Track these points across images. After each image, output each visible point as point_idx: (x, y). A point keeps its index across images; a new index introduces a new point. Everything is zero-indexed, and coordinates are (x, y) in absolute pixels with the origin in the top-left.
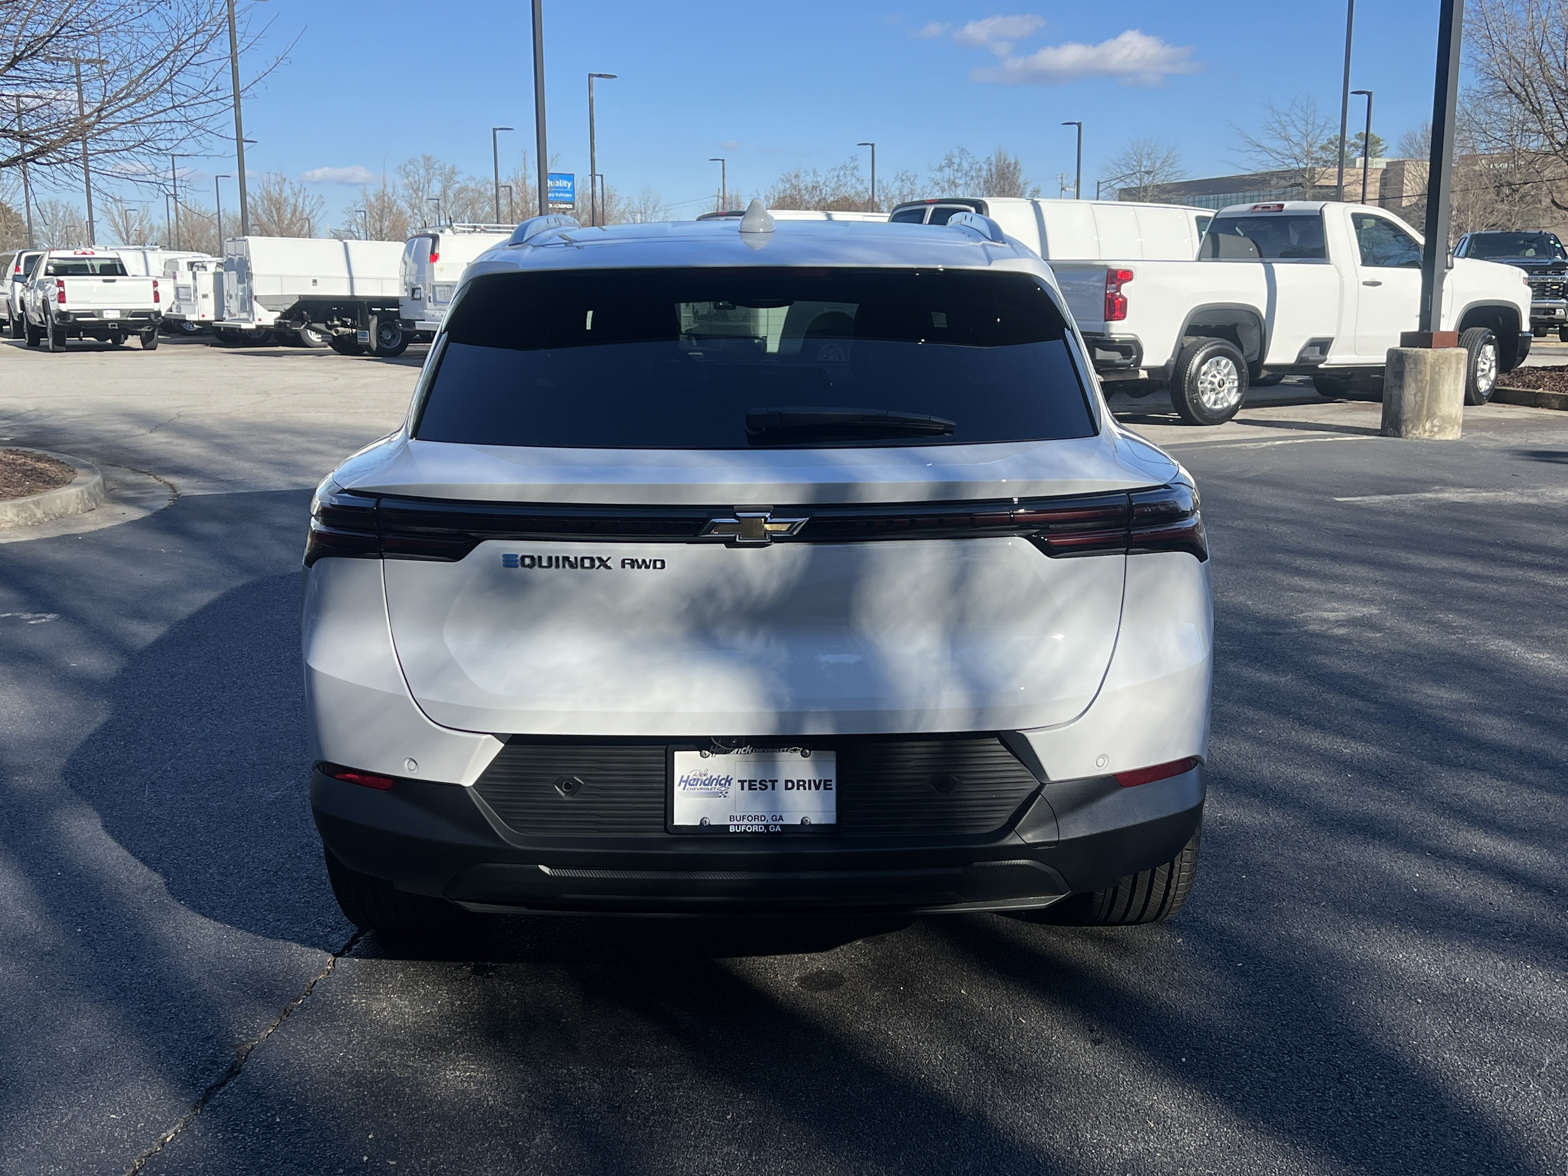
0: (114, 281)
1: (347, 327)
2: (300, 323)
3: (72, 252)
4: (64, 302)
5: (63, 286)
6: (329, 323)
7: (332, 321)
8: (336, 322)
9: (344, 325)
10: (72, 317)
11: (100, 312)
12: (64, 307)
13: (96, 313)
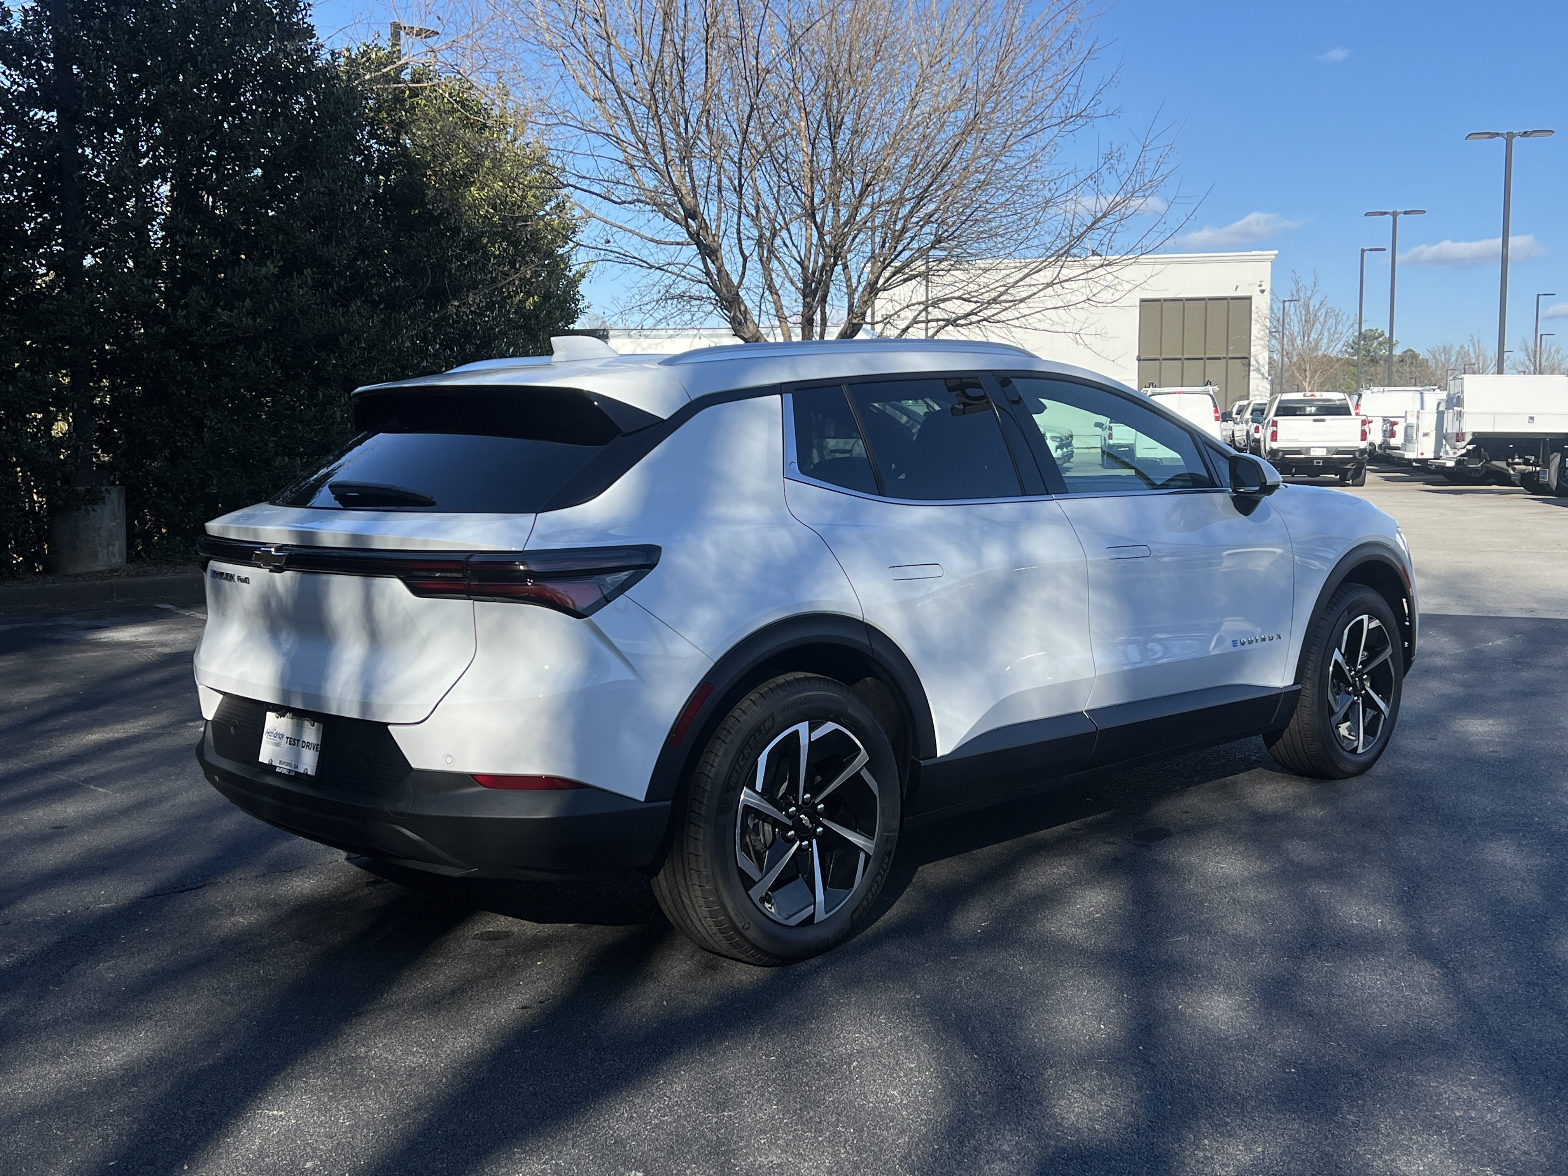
0: (1323, 420)
1: (1531, 465)
2: (1478, 460)
3: (1302, 394)
4: (1276, 440)
5: (1276, 426)
6: (1510, 461)
7: (1513, 459)
8: (1517, 460)
9: (1527, 463)
10: (1281, 454)
11: (1308, 450)
12: (1275, 445)
13: (1303, 451)
